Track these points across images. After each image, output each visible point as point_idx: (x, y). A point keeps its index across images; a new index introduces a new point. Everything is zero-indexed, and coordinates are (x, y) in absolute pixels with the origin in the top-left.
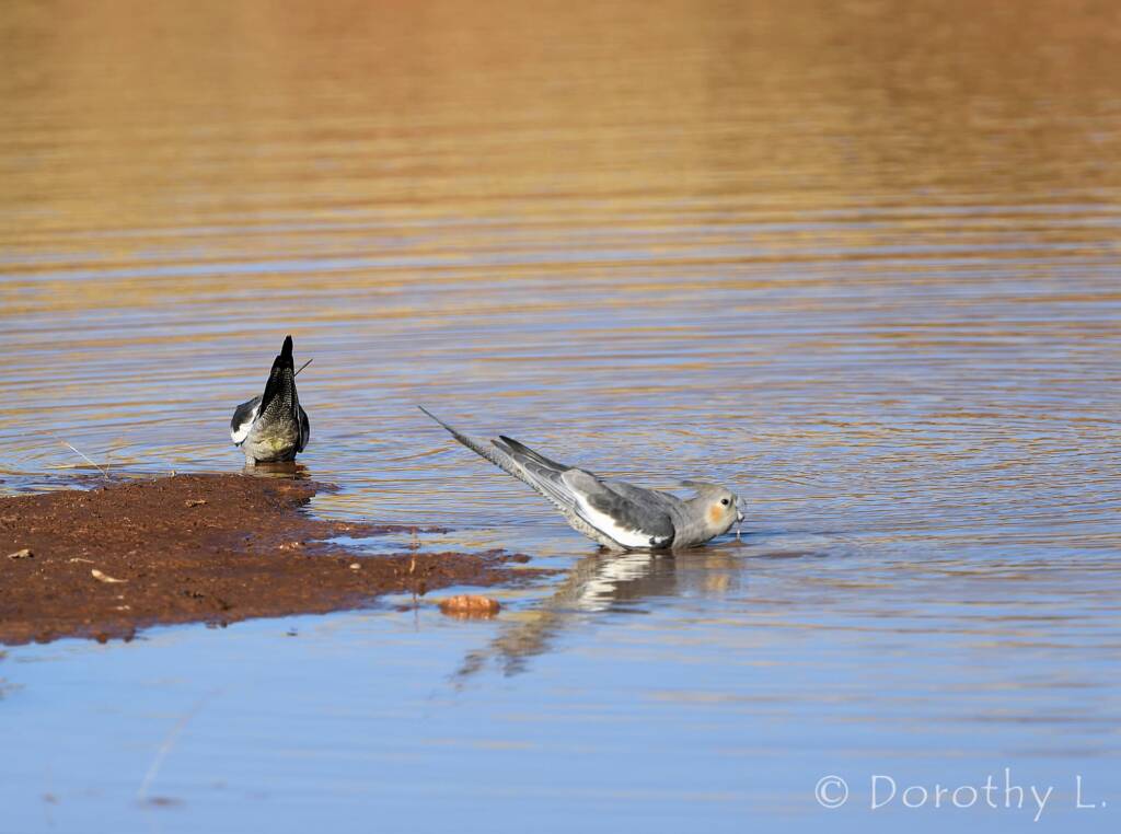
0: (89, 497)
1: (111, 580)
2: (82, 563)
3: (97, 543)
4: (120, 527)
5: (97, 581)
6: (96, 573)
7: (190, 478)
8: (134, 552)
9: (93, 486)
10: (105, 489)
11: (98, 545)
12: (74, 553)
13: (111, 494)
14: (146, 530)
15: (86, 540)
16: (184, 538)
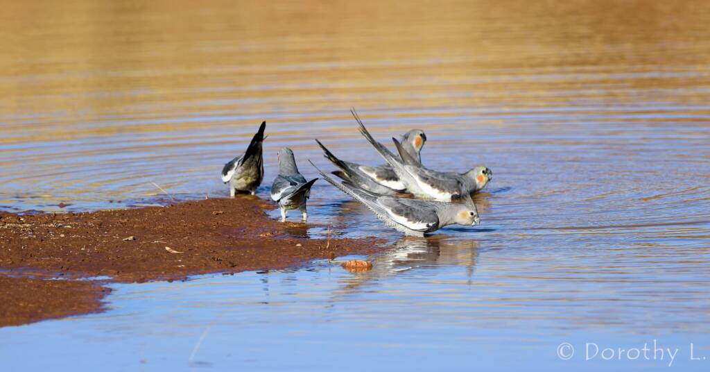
0: (164, 210)
1: (175, 252)
2: (160, 244)
3: (168, 233)
4: (179, 225)
5: (168, 252)
6: (167, 248)
7: (215, 200)
8: (187, 238)
9: (166, 204)
10: (172, 206)
11: (169, 234)
12: (156, 238)
13: (174, 208)
14: (193, 226)
15: (162, 232)
16: (211, 231)
